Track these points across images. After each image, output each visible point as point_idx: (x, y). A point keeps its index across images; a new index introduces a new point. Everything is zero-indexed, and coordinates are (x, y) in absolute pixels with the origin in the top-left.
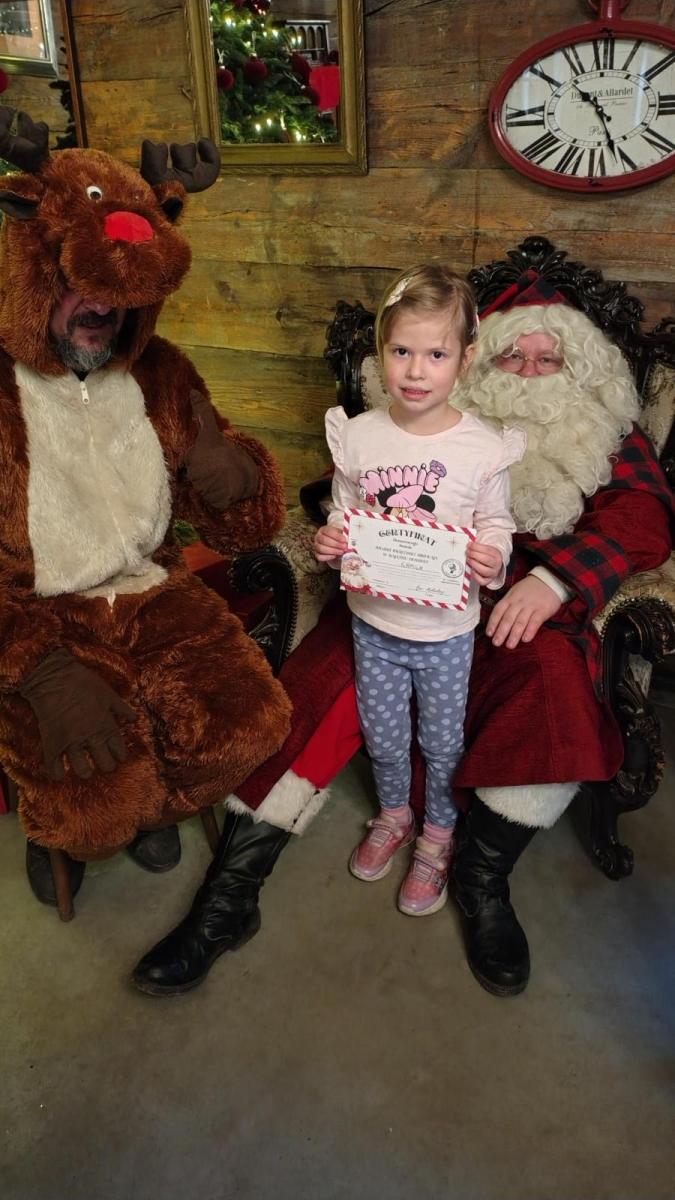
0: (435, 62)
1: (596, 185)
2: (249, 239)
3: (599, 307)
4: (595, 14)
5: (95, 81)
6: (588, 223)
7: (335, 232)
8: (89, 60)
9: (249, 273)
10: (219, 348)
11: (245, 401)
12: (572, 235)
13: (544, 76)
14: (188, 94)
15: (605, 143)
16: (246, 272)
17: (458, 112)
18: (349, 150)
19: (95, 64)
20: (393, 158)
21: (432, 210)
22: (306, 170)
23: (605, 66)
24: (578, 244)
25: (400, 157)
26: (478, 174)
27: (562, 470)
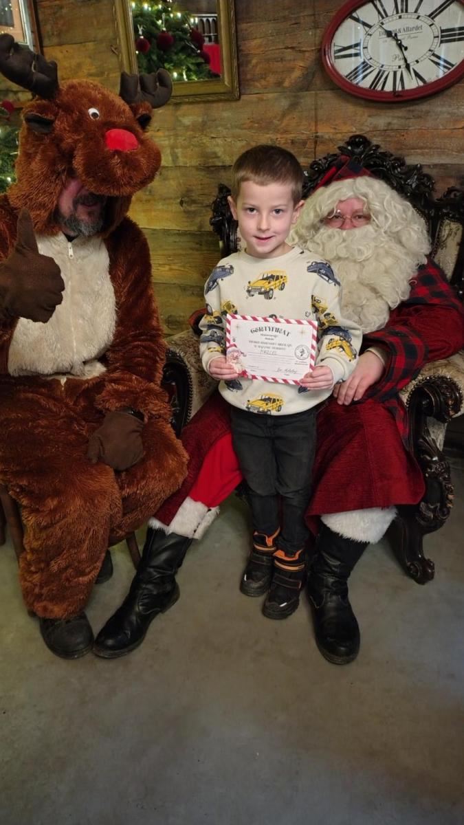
0: (284, 17)
1: (398, 96)
3: (403, 182)
5: (52, 46)
6: (394, 124)
7: (219, 141)
8: (48, 32)
11: (160, 265)
12: (383, 134)
13: (357, 20)
14: (115, 50)
15: (403, 66)
17: (301, 51)
18: (226, 83)
19: (53, 34)
20: (257, 87)
21: (285, 122)
22: (197, 99)
23: (402, 11)
24: (388, 140)
25: (262, 86)
26: (316, 94)
27: (374, 290)
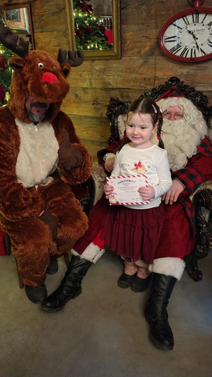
0: (142, 23)
1: (193, 60)
2: (84, 80)
3: (194, 98)
4: (193, 6)
5: (38, 32)
6: (191, 72)
7: (111, 77)
8: (36, 26)
9: (84, 91)
10: (75, 115)
11: (83, 131)
12: (185, 76)
13: (175, 25)
14: (66, 35)
15: (196, 47)
16: (83, 91)
17: (149, 38)
18: (115, 51)
20: (129, 54)
21: (141, 69)
22: (102, 58)
23: (196, 22)
24: (187, 79)
25: (131, 53)
26: (156, 58)
27: (181, 150)
